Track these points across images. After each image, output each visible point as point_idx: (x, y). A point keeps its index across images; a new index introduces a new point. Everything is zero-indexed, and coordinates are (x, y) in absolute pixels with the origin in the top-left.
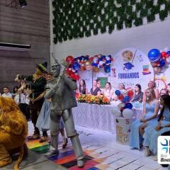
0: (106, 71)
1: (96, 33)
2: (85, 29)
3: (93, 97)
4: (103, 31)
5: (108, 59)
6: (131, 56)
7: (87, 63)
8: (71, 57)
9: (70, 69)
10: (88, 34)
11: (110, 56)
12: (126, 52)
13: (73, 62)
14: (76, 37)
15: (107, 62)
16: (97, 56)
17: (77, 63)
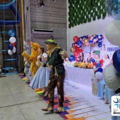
0: (99, 46)
1: (94, 19)
2: (87, 17)
4: (99, 18)
5: (100, 37)
7: (86, 41)
8: (76, 37)
9: (76, 45)
10: (90, 21)
11: (101, 36)
13: (77, 41)
14: (82, 23)
15: (99, 40)
16: (93, 36)
17: (80, 41)
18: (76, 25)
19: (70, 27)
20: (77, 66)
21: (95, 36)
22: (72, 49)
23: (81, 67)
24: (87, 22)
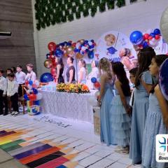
1: (78, 17)
2: (67, 13)
3: (72, 86)
4: (86, 14)
5: (90, 44)
6: (114, 39)
7: (70, 49)
8: (53, 43)
9: (53, 56)
10: (71, 19)
11: (93, 41)
12: (109, 35)
13: (55, 49)
14: (59, 22)
15: (90, 47)
16: (79, 41)
17: (59, 50)
18: (48, 25)
19: (38, 28)
20: (63, 90)
21: (82, 41)
22: (47, 63)
23: (71, 91)
24: (68, 21)
